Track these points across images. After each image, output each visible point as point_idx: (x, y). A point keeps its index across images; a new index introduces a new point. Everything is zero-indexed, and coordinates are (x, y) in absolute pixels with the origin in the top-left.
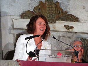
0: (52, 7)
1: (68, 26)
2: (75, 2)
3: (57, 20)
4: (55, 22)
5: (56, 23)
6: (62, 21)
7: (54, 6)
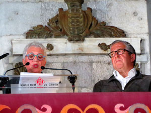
0: (77, 17)
1: (105, 45)
2: (120, 6)
3: (86, 36)
4: (83, 40)
5: (84, 42)
6: (95, 37)
7: (82, 15)
